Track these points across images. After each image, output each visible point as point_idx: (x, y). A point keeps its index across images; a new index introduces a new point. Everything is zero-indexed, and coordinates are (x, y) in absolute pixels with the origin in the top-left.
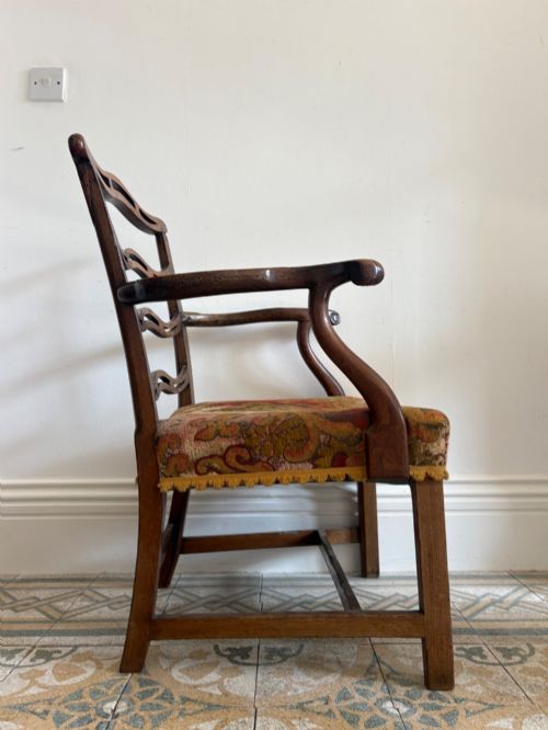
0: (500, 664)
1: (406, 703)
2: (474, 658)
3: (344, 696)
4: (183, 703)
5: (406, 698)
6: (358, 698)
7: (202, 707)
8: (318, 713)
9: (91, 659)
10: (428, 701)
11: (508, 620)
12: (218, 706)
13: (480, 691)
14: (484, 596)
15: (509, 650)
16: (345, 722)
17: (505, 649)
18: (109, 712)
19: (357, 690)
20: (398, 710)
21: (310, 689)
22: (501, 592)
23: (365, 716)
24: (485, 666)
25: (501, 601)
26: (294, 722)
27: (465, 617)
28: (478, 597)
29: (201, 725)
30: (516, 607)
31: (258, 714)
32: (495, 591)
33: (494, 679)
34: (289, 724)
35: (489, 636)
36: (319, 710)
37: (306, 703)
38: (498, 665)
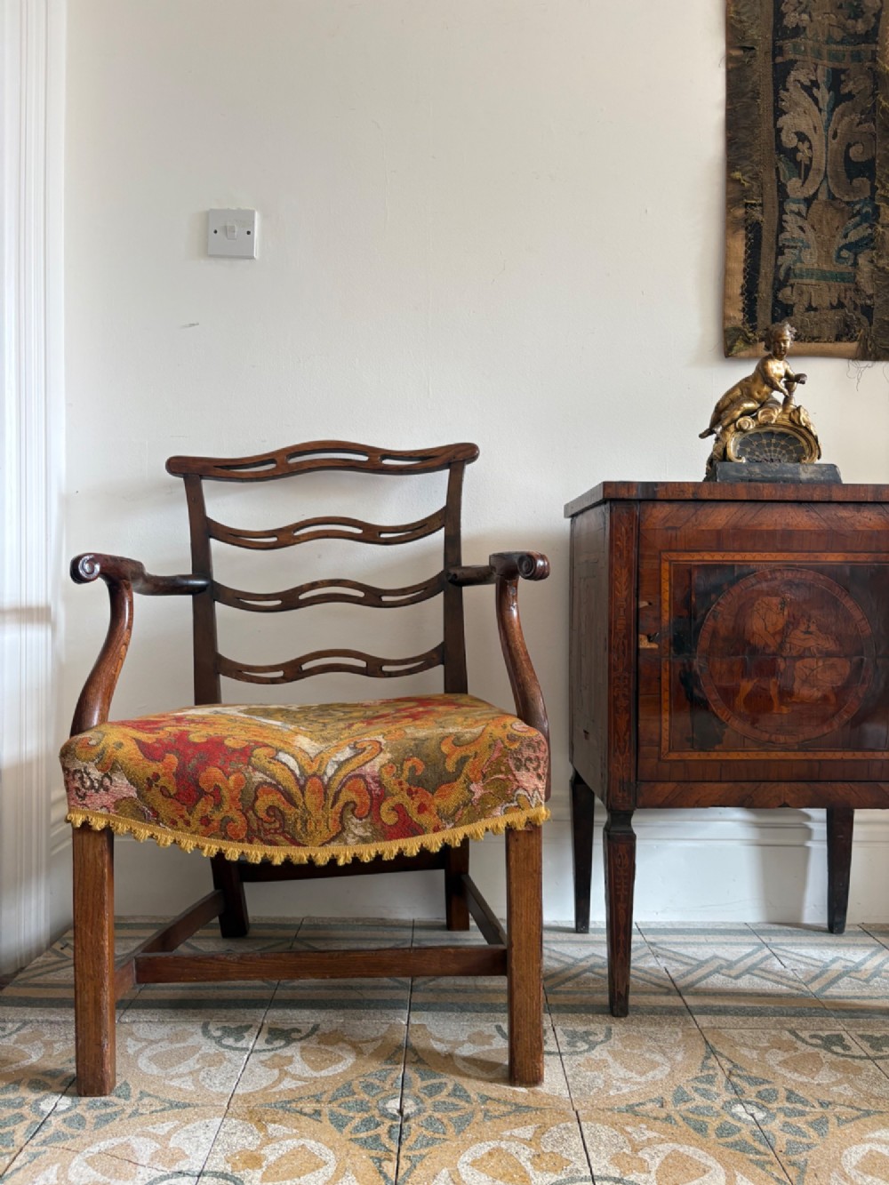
1: (761, 1108)
2: (835, 1048)
3: (681, 1097)
4: (484, 1103)
5: (759, 1101)
6: (699, 1101)
7: (508, 1108)
8: (655, 1119)
9: (345, 1041)
10: (788, 1105)
11: (870, 997)
12: (528, 1107)
13: (849, 1093)
14: (833, 961)
15: (878, 1039)
16: (692, 1131)
17: (871, 1036)
18: (395, 1112)
19: (696, 1090)
20: (752, 1115)
21: (636, 1087)
23: (714, 1123)
24: (849, 1060)
25: (856, 969)
26: (629, 1129)
27: (813, 991)
28: (826, 963)
29: (516, 1131)
30: (878, 979)
31: (581, 1118)
32: (848, 954)
33: (864, 1077)
34: (623, 1131)
35: (849, 1020)
36: (655, 1115)
37: (637, 1105)
38: (865, 1058)
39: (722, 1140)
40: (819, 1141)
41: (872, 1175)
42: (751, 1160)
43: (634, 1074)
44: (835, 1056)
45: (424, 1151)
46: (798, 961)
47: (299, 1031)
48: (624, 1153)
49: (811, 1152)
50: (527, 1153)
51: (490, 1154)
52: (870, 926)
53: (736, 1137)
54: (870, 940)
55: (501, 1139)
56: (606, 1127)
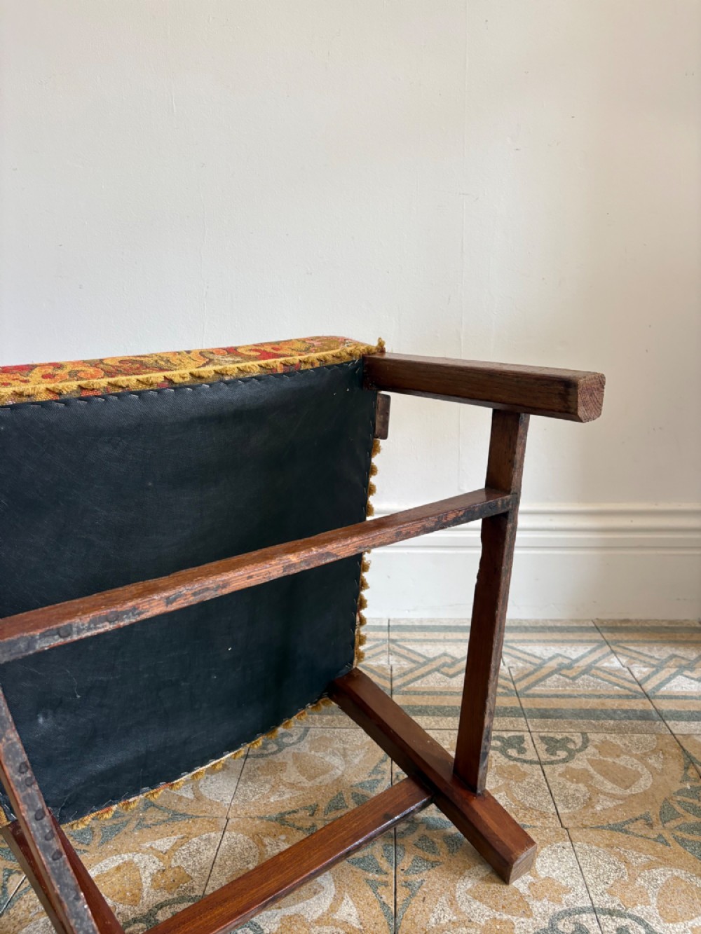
2: (510, 751)
3: (336, 804)
4: (145, 810)
7: (166, 816)
10: (433, 814)
11: (570, 696)
12: (184, 815)
14: (551, 659)
15: (557, 741)
17: (552, 739)
19: (355, 796)
21: (298, 793)
22: (575, 652)
24: (519, 764)
25: (569, 667)
26: (267, 840)
27: (518, 689)
28: (544, 660)
29: (157, 842)
30: (585, 676)
31: (227, 828)
32: (568, 652)
33: (524, 784)
34: (260, 843)
35: (538, 720)
36: (300, 824)
37: (289, 813)
38: (535, 763)
40: (446, 859)
41: (481, 901)
42: (367, 880)
43: (303, 779)
44: (507, 760)
46: (519, 658)
48: (248, 868)
49: (431, 872)
50: (154, 867)
51: (118, 868)
52: (602, 621)
53: (366, 852)
54: (597, 636)
55: (138, 852)
56: (246, 838)
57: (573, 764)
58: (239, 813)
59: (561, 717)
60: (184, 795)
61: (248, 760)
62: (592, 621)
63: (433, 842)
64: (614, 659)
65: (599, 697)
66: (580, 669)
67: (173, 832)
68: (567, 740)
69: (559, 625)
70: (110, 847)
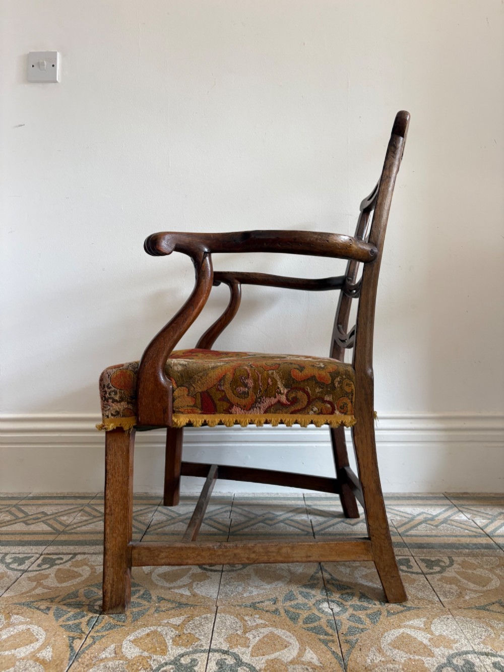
0: (423, 573)
1: (339, 604)
2: (402, 567)
3: (290, 598)
4: (159, 602)
5: (340, 600)
6: (300, 600)
7: (174, 605)
8: (267, 611)
10: (358, 603)
11: (436, 536)
12: (187, 604)
14: (418, 515)
15: (432, 561)
16: (288, 619)
17: (429, 560)
19: (301, 593)
20: (332, 609)
21: (262, 591)
22: (434, 511)
23: (304, 614)
24: (409, 574)
25: (432, 519)
26: (246, 618)
27: (400, 532)
28: (414, 516)
29: (171, 620)
30: (444, 525)
31: (218, 611)
32: (429, 511)
33: (415, 585)
34: (242, 619)
35: (417, 550)
36: (267, 609)
37: (259, 603)
38: (420, 573)
39: (305, 626)
40: (371, 627)
41: (399, 649)
42: (320, 640)
45: (104, 633)
46: (397, 515)
47: (62, 559)
48: (237, 634)
49: (362, 634)
50: (172, 634)
51: (148, 635)
52: (449, 494)
53: (315, 624)
54: (448, 502)
55: (159, 625)
56: (232, 617)
57: (444, 574)
58: (224, 603)
59: (432, 548)
60: (184, 593)
61: (224, 573)
62: (442, 493)
63: (360, 618)
64: (462, 515)
65: (456, 536)
66: (440, 521)
67: (181, 614)
68: (439, 561)
69: (420, 495)
70: (139, 623)
